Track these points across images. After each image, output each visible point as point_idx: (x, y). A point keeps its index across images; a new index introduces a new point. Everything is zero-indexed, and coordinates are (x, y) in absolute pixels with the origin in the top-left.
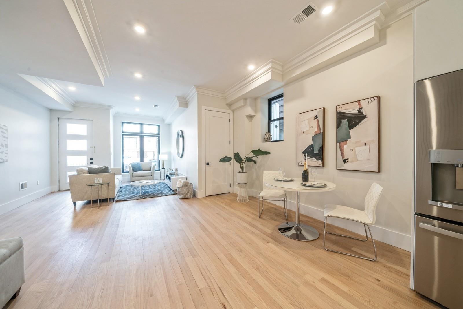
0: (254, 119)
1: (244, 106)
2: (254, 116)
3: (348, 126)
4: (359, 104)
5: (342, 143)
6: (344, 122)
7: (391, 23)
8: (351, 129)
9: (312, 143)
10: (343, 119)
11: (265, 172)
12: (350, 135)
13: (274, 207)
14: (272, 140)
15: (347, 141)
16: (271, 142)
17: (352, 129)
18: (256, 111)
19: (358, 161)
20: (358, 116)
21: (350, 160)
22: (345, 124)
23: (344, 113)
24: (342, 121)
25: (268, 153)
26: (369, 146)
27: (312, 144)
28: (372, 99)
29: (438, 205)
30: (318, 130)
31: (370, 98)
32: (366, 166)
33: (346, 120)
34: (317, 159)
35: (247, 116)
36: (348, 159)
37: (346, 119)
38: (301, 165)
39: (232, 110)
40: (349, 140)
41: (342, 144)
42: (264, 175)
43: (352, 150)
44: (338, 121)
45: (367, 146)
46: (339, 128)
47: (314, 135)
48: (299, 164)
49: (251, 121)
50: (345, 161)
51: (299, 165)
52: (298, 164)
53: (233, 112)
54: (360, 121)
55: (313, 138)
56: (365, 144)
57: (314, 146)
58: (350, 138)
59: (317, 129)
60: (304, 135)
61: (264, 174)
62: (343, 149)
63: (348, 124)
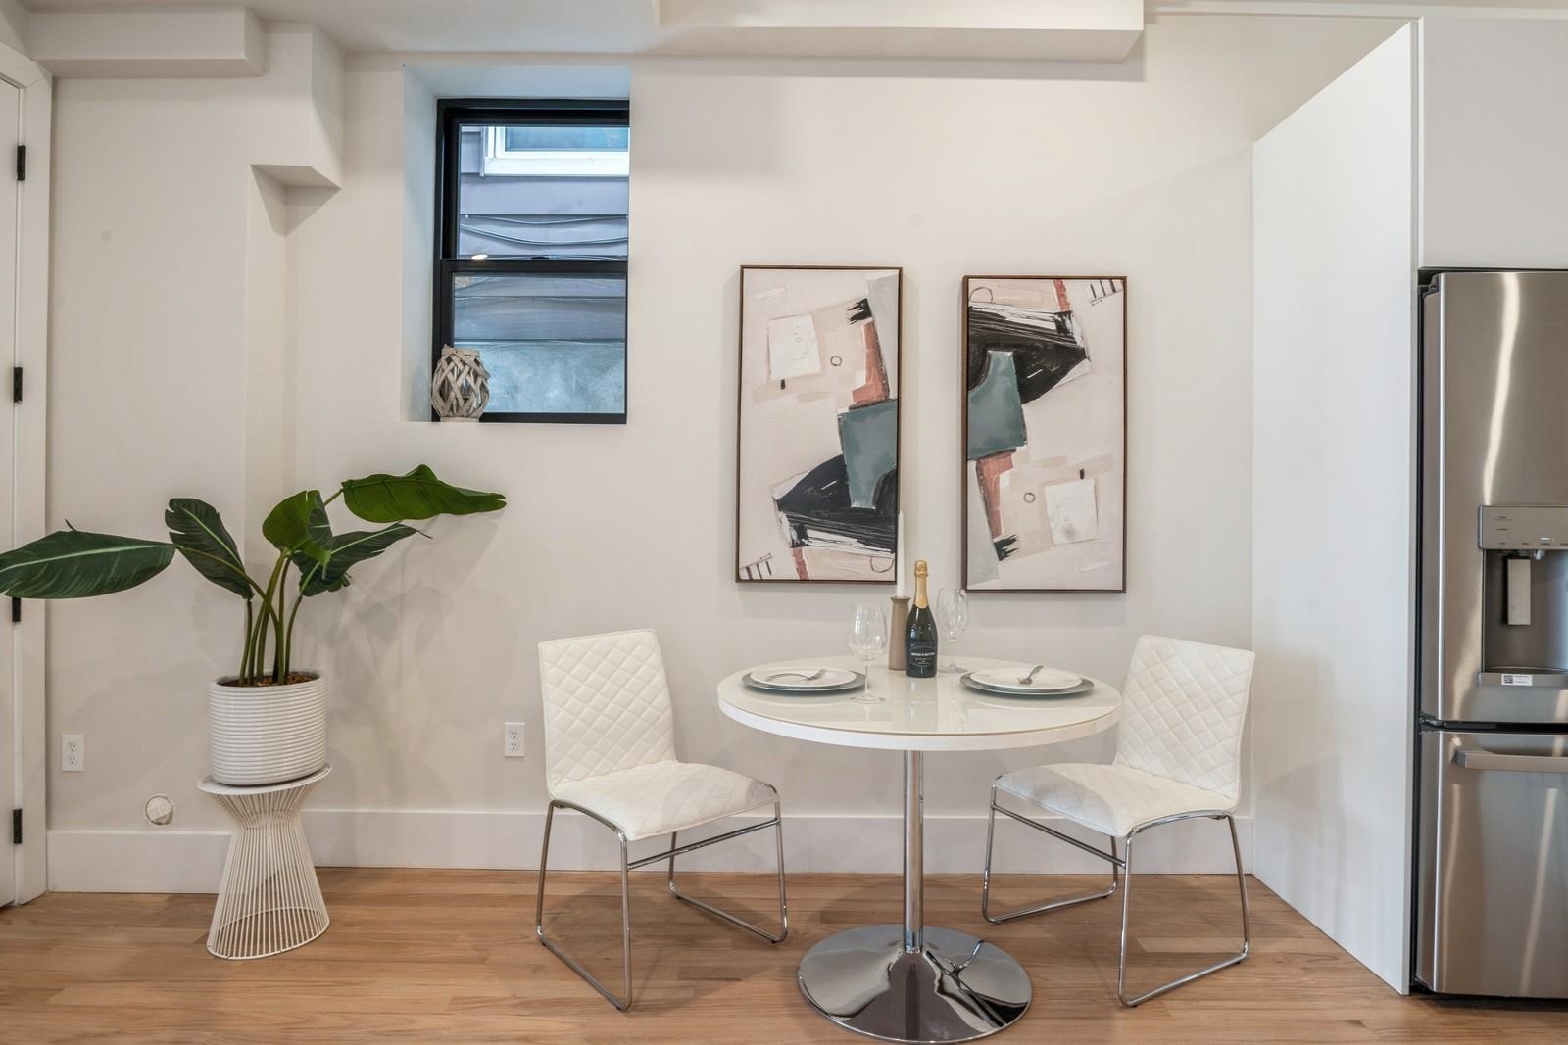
0: (322, 218)
1: (253, 70)
2: (331, 189)
3: (1015, 381)
4: (1062, 293)
5: (990, 460)
6: (998, 362)
7: (1161, 9)
8: (1027, 401)
9: (839, 452)
10: (997, 346)
11: (548, 649)
12: (1024, 426)
13: (576, 890)
14: (493, 406)
15: (1014, 456)
16: (487, 418)
17: (1032, 402)
18: (348, 154)
19: (1054, 545)
20: (1057, 345)
21: (1022, 543)
22: (1004, 373)
23: (1002, 320)
24: (990, 356)
25: (490, 502)
26: (1096, 480)
27: (839, 460)
28: (1107, 283)
29: (1503, 683)
30: (871, 382)
31: (1100, 278)
32: (1082, 570)
33: (1010, 354)
34: (867, 542)
35: (260, 171)
36: (1014, 540)
37: (1007, 347)
38: (766, 576)
39: (45, 65)
40: (1019, 449)
41: (991, 468)
42: (549, 672)
43: (1030, 496)
44: (972, 349)
45: (1088, 482)
46: (978, 389)
47: (851, 408)
48: (755, 576)
49: (286, 225)
50: (1003, 549)
51: (751, 580)
52: (744, 575)
53: (55, 82)
54: (1064, 372)
55: (846, 425)
56: (1082, 474)
57: (848, 470)
58: (1022, 439)
59: (868, 379)
60: (787, 399)
61: (544, 665)
62: (997, 490)
63: (1017, 373)
